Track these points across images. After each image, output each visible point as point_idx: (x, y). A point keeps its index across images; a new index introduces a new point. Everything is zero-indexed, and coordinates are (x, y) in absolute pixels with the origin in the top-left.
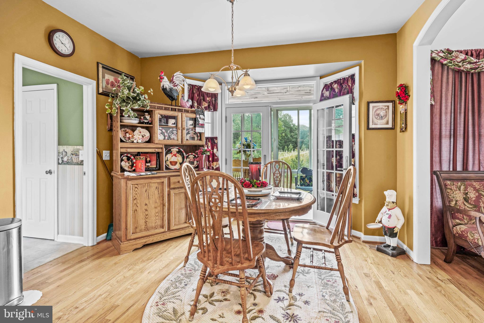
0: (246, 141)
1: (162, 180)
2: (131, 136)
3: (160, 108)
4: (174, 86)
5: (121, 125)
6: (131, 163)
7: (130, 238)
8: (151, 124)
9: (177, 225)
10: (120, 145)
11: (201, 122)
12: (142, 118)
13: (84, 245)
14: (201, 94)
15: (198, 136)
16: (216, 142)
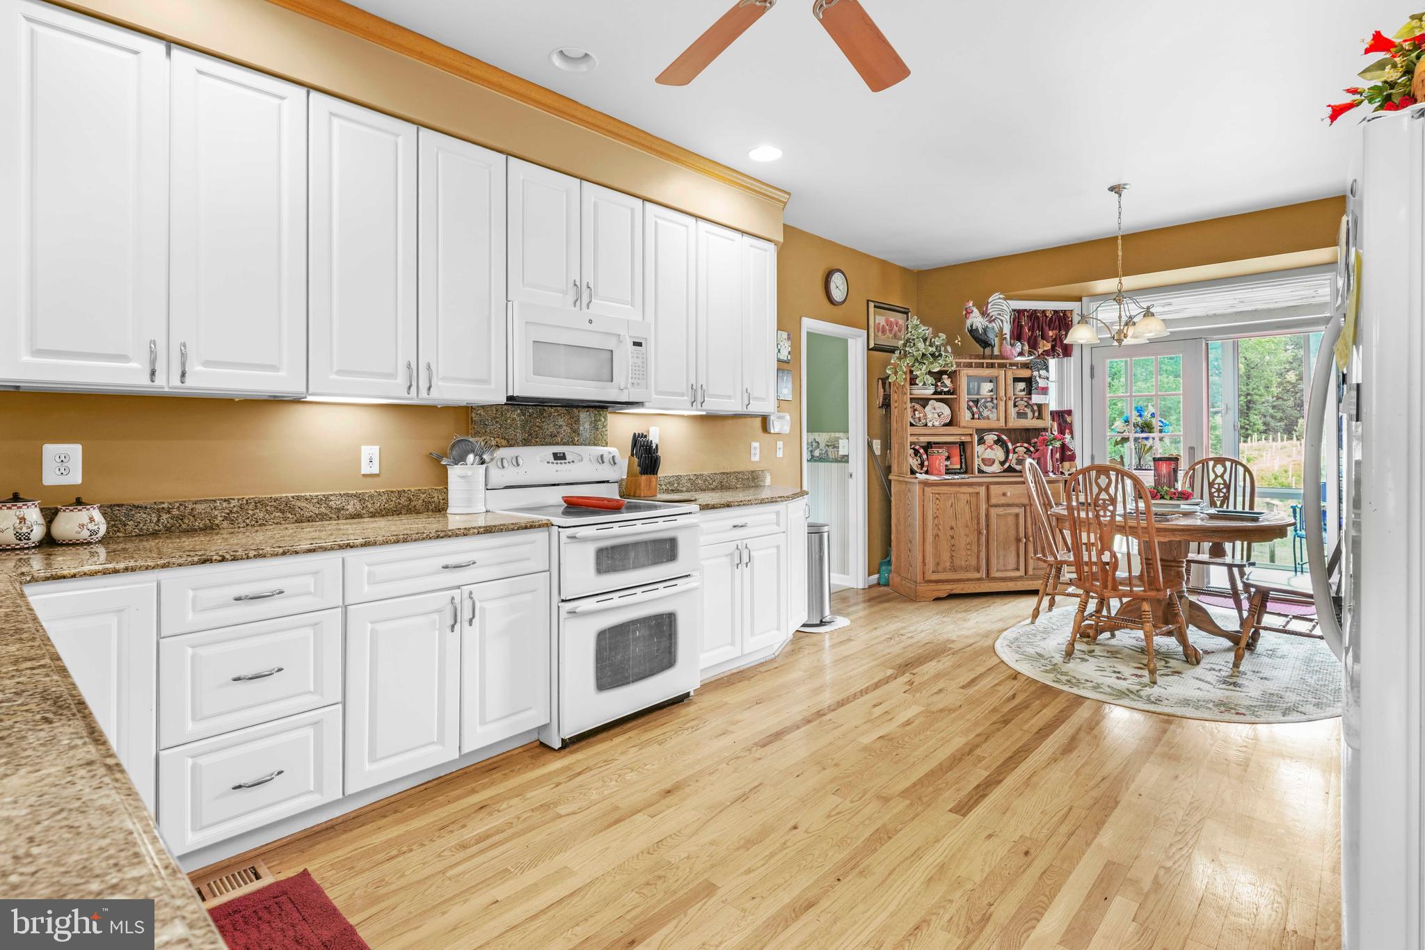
0: (1140, 416)
1: (977, 489)
2: (922, 415)
3: (970, 365)
4: (990, 322)
5: (911, 399)
6: (919, 462)
7: (930, 578)
8: (952, 394)
9: (1001, 571)
10: (910, 430)
11: (1042, 383)
12: (939, 384)
13: (851, 586)
14: (1036, 325)
15: (1033, 412)
16: (1068, 419)
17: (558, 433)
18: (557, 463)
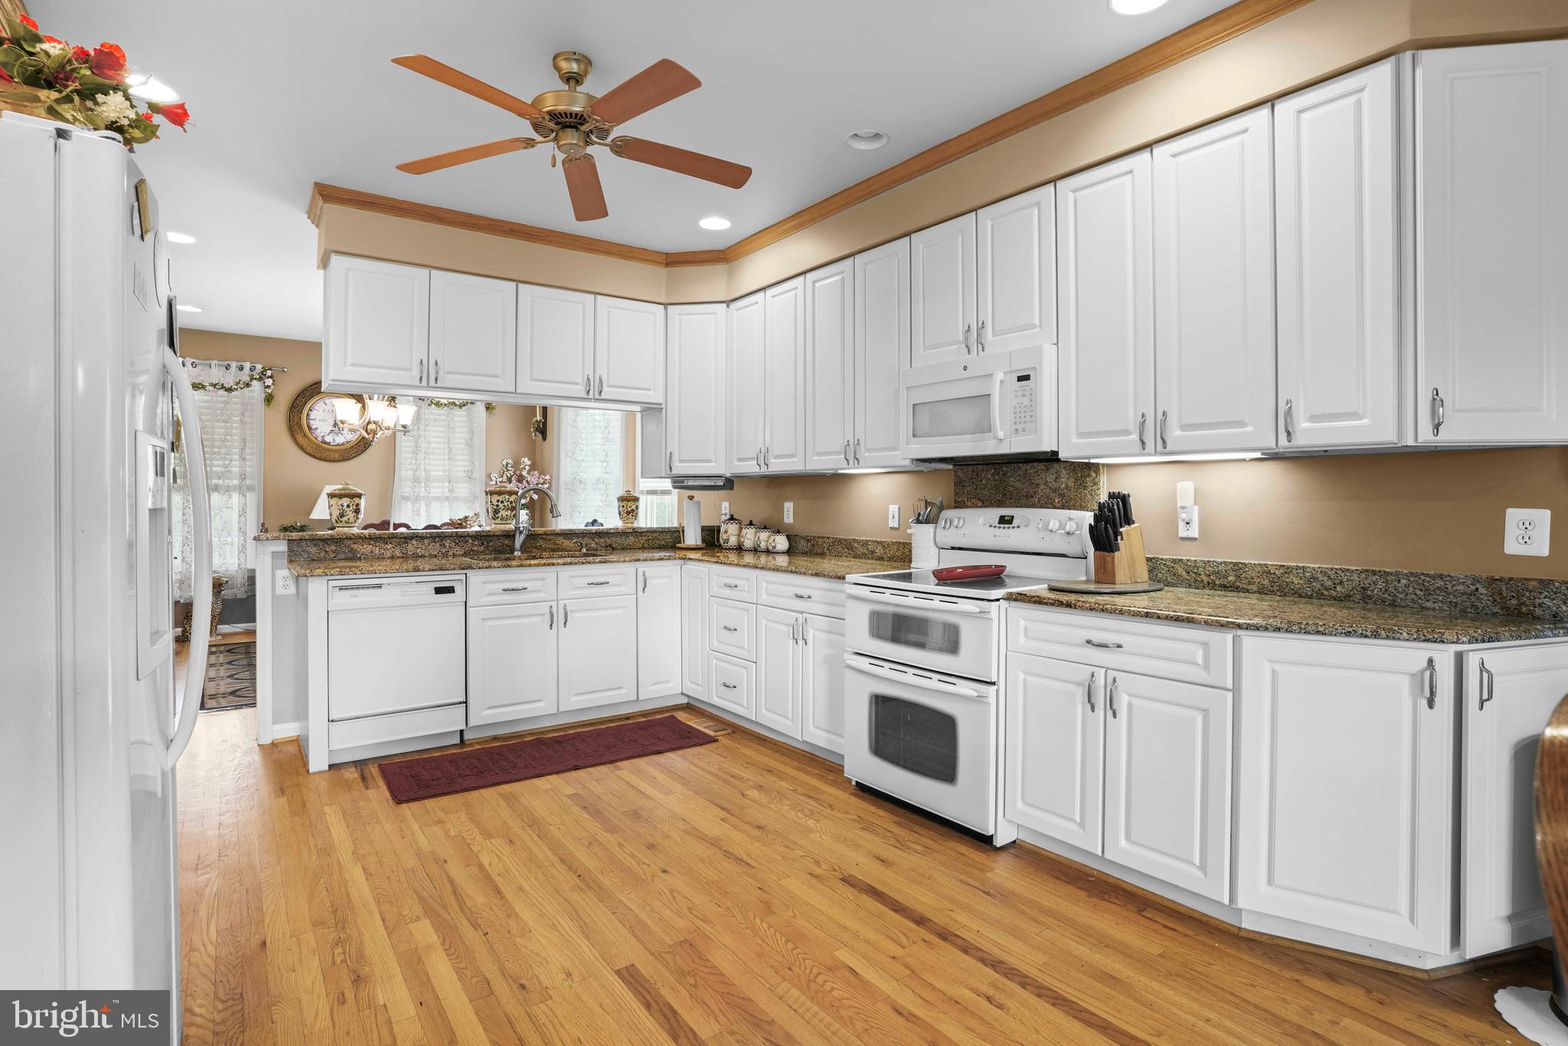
17: (1035, 493)
18: (1004, 528)
